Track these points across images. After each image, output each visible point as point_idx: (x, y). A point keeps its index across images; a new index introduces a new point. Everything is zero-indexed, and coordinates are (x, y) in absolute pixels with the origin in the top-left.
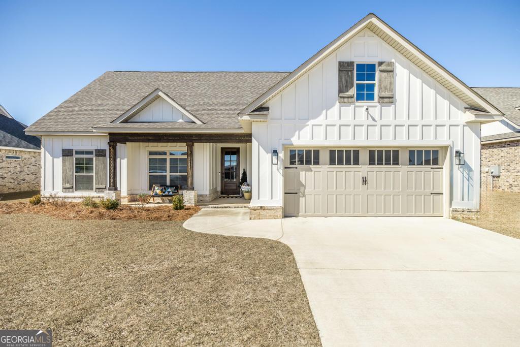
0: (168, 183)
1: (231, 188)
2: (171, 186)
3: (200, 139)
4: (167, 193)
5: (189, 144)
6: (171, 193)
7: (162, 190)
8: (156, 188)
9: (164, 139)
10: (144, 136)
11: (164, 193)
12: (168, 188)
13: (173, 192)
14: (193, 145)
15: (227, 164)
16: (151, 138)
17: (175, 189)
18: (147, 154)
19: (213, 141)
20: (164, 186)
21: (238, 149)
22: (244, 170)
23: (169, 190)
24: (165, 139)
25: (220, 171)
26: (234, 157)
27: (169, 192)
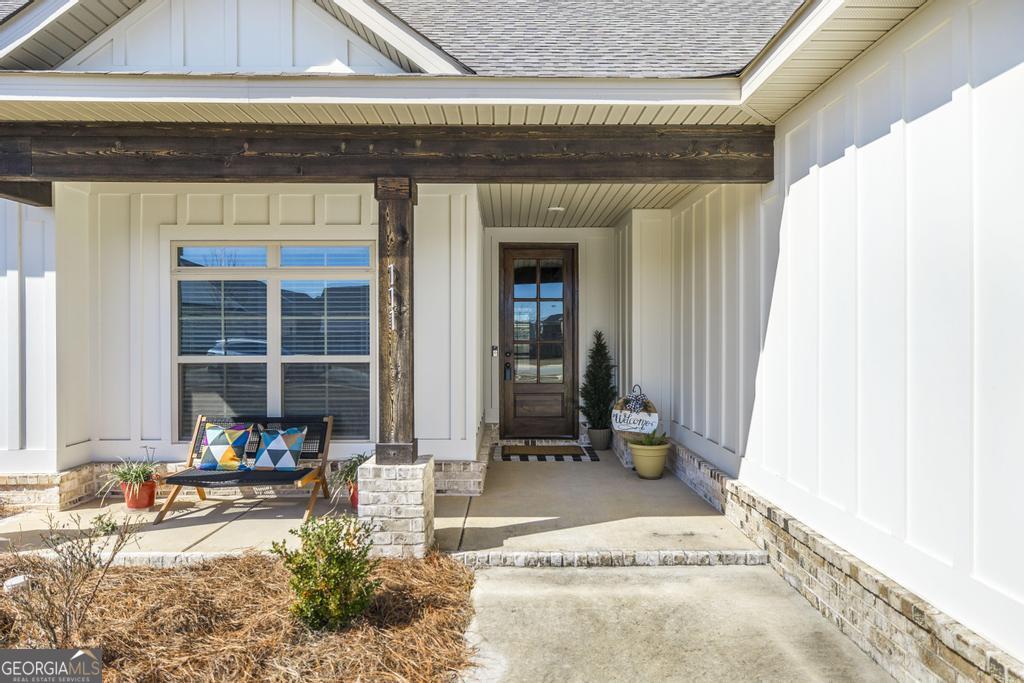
0: (274, 406)
1: (539, 409)
2: (288, 422)
3: (458, 161)
4: (264, 461)
5: (393, 184)
6: (287, 462)
7: (239, 447)
8: (212, 434)
9: (243, 160)
10: (123, 139)
11: (251, 455)
12: (273, 434)
13: (299, 456)
14: (412, 196)
15: (524, 315)
16: (163, 153)
17: (308, 438)
18: (167, 259)
19: (531, 169)
20: (251, 420)
21: (571, 251)
22: (598, 336)
23: (278, 443)
24: (250, 159)
25: (496, 343)
26: (554, 290)
27: (276, 455)
